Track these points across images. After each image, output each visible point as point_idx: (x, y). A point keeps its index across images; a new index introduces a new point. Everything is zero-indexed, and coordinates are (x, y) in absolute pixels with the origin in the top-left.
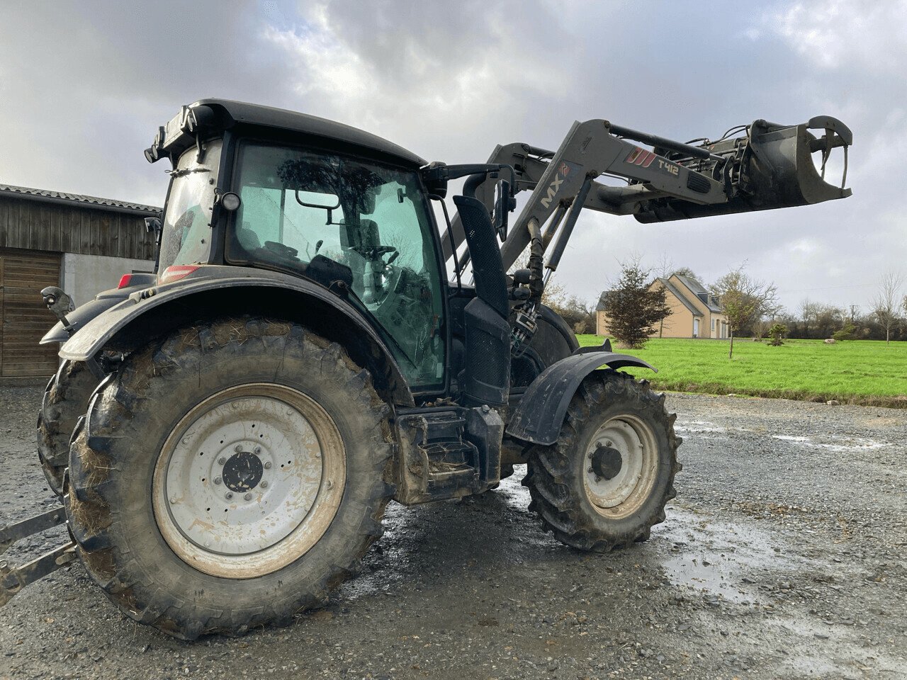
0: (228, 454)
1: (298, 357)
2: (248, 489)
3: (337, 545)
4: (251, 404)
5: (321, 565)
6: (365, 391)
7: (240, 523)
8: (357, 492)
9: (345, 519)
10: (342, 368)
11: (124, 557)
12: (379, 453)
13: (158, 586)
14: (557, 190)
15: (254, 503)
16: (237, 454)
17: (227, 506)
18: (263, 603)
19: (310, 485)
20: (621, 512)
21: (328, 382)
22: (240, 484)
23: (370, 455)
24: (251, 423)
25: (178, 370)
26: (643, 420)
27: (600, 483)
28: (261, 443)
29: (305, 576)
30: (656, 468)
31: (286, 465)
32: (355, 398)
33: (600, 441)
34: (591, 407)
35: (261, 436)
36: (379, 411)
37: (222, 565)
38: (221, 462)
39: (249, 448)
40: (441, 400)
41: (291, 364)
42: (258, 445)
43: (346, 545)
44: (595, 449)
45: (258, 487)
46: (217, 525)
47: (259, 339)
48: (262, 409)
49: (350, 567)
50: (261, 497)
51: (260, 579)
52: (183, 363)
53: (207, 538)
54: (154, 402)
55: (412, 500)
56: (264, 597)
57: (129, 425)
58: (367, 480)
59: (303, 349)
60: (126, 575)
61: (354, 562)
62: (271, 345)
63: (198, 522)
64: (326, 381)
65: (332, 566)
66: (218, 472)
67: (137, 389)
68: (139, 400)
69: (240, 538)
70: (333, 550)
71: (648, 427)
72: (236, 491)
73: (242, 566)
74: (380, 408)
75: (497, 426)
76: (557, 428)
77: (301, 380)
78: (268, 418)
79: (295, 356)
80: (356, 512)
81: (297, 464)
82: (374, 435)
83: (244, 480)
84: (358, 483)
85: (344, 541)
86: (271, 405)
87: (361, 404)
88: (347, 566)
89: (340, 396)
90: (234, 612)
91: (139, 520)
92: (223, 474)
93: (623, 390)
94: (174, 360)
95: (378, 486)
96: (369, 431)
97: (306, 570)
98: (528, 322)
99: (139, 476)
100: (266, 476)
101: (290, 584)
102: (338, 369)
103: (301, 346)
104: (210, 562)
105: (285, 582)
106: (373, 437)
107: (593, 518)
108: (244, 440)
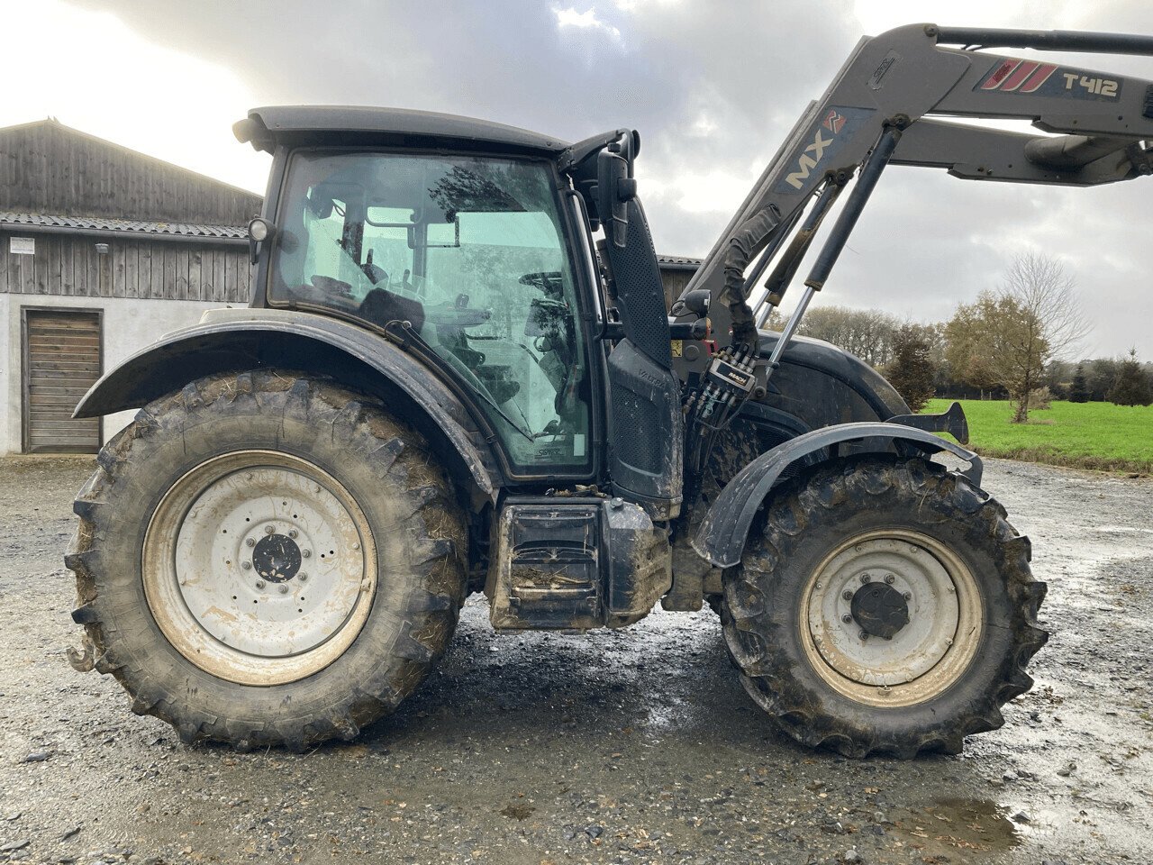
0: (259, 534)
1: (301, 419)
2: (283, 579)
3: (363, 665)
4: (269, 476)
5: (342, 686)
6: (397, 467)
7: (272, 620)
8: (391, 599)
9: (374, 633)
10: (364, 435)
11: (111, 635)
12: (420, 551)
13: (147, 674)
14: (819, 157)
15: (289, 598)
16: (269, 537)
17: (257, 597)
18: (262, 718)
19: (348, 583)
20: (897, 696)
21: (343, 453)
22: (273, 572)
23: (405, 552)
24: (281, 500)
25: (159, 431)
26: (943, 542)
27: (869, 642)
28: (296, 525)
29: (320, 696)
30: (979, 630)
31: (328, 555)
32: (381, 476)
33: (870, 572)
34: (812, 513)
35: (295, 516)
36: (418, 495)
37: (232, 665)
38: (251, 543)
39: (283, 530)
40: (583, 487)
41: (291, 426)
42: (294, 528)
43: (376, 666)
44: (860, 585)
45: (295, 579)
46: (243, 617)
47: (251, 395)
48: (283, 482)
49: (380, 696)
50: (298, 591)
51: (266, 689)
52: (166, 422)
53: (223, 629)
54: (135, 465)
55: (501, 623)
56: (266, 712)
57: (110, 491)
58: (404, 585)
59: (308, 409)
60: (113, 655)
61: (386, 690)
62: (267, 403)
63: (214, 610)
64: (340, 451)
65: (357, 691)
66: (247, 555)
67: (119, 452)
68: (119, 463)
69: (264, 637)
70: (357, 670)
71: (957, 556)
72: (269, 580)
73: (256, 671)
74: (420, 490)
75: (628, 530)
76: (738, 542)
77: (309, 449)
78: (297, 495)
79: (297, 418)
80: (389, 625)
81: (339, 556)
82: (411, 527)
83: (278, 568)
84: (392, 588)
85: (372, 661)
86: (294, 478)
87: (391, 484)
88: (377, 693)
89: (360, 472)
90: (230, 721)
91: (126, 598)
92: (254, 559)
93: (887, 488)
94: (157, 419)
95: (420, 596)
96: (403, 521)
97: (322, 689)
98: (731, 374)
99: (124, 548)
100: (305, 567)
101: (300, 702)
102: (357, 436)
103: (308, 406)
104: (218, 659)
105: (294, 699)
106: (410, 529)
107: (823, 697)
108: (275, 519)
